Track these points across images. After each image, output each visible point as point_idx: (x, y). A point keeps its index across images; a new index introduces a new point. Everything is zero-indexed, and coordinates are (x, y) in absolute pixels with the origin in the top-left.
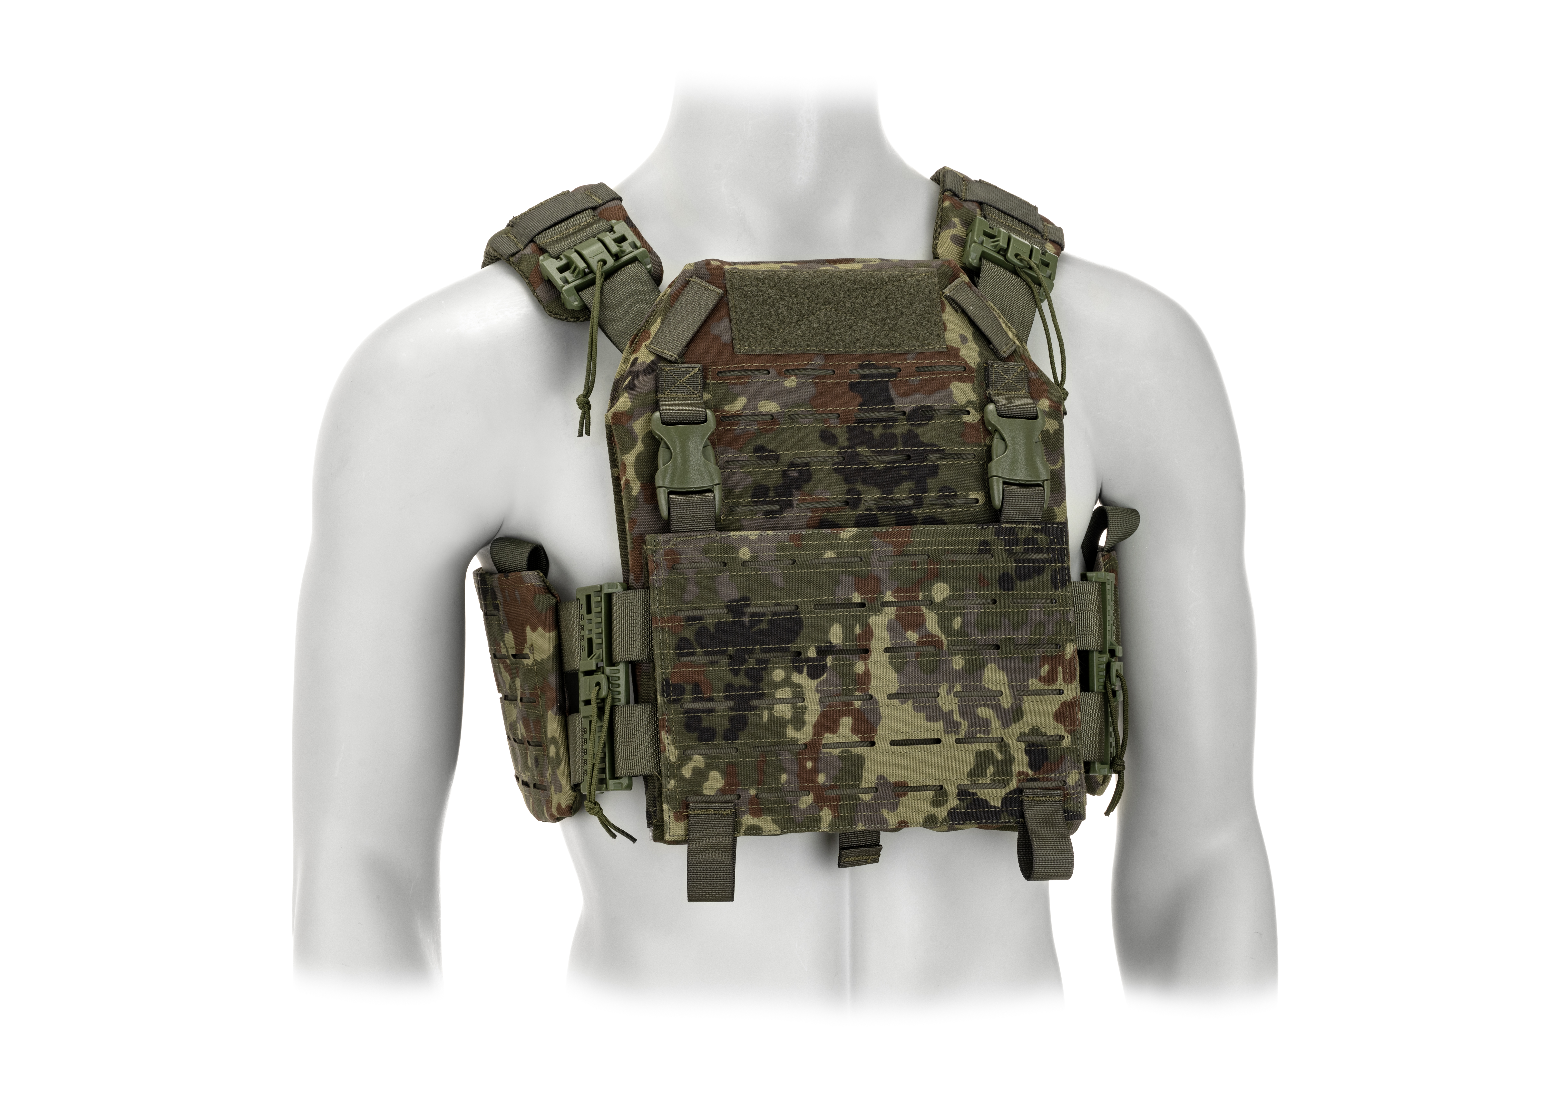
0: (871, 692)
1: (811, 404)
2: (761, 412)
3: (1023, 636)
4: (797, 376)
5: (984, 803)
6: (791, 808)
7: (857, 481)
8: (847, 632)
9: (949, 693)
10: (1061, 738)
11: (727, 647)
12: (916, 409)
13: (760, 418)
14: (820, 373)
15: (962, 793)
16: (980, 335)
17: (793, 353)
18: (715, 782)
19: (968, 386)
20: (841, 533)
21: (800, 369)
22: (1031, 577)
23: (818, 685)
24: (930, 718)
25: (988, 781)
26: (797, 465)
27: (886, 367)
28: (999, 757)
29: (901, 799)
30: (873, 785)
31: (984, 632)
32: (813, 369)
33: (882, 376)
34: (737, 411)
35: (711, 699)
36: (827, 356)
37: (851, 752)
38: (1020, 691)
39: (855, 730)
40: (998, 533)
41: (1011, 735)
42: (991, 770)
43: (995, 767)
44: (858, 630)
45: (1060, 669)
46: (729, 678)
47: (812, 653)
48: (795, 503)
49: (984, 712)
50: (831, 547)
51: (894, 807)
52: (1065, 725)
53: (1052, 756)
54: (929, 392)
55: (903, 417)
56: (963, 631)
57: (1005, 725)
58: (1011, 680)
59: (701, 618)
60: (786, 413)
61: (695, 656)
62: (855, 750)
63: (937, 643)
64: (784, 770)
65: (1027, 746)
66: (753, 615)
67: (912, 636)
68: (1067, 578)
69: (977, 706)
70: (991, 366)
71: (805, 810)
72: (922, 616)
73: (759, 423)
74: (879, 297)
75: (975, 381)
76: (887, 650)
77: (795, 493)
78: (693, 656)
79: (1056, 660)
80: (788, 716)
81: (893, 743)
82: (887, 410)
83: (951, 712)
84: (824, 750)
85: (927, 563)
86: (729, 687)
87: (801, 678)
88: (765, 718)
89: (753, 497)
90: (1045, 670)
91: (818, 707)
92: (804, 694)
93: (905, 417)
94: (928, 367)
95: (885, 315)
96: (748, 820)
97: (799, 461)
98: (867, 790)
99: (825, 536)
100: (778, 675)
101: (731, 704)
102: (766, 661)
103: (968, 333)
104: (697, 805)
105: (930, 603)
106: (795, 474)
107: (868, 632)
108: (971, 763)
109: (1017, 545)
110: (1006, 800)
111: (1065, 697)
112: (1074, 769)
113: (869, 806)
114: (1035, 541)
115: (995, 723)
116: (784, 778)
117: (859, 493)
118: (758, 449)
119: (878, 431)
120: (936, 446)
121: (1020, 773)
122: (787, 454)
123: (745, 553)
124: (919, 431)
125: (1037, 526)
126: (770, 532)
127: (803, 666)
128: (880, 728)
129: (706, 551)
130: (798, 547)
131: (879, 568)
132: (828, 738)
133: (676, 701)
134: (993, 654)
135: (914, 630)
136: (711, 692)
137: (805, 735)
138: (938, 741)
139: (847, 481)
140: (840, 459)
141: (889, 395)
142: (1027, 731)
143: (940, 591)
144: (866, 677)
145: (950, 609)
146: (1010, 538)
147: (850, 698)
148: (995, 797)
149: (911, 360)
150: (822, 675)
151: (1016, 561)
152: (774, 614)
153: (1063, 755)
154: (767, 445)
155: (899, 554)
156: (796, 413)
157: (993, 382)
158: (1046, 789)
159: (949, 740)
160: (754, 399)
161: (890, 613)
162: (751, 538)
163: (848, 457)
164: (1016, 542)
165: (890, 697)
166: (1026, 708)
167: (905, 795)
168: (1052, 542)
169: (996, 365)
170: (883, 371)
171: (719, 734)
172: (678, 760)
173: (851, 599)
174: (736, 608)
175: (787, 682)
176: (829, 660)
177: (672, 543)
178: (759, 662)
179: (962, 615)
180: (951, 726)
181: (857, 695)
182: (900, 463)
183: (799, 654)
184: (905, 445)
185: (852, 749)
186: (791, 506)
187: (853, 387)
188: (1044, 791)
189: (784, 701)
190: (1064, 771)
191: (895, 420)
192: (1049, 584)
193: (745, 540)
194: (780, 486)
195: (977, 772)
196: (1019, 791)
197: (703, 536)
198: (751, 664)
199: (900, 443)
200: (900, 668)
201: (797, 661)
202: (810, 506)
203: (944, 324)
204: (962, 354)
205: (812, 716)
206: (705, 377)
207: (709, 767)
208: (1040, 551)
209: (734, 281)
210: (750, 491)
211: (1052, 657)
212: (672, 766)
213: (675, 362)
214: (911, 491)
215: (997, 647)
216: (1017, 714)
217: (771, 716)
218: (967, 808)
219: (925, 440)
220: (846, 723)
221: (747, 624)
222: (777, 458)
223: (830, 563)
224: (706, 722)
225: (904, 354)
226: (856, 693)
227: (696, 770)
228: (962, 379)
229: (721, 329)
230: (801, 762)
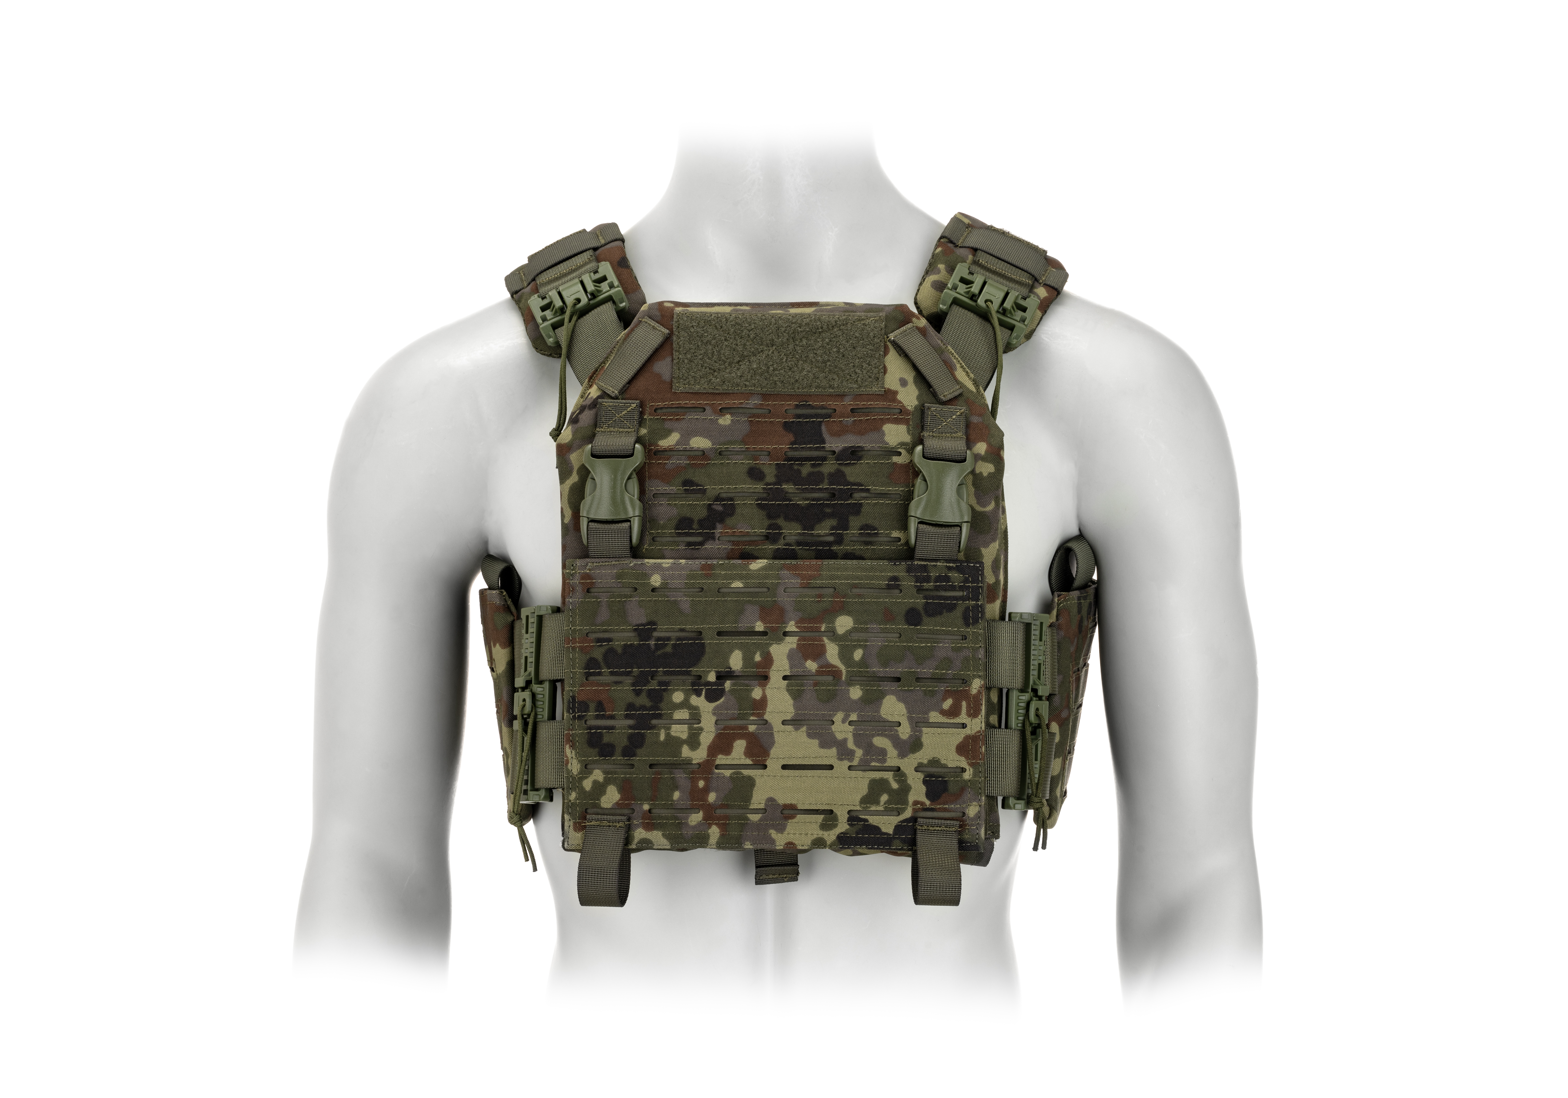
0: (766, 717)
1: (743, 442)
2: (693, 448)
3: (926, 670)
4: (731, 414)
5: (876, 829)
6: (681, 825)
7: (779, 516)
8: (747, 659)
9: (843, 721)
10: (963, 770)
11: (632, 668)
12: (845, 449)
13: (692, 453)
14: (755, 411)
15: (853, 818)
16: (921, 379)
17: (731, 392)
18: (611, 797)
19: (903, 428)
20: (751, 564)
21: (735, 408)
22: (941, 613)
23: (715, 709)
24: (823, 745)
25: (881, 808)
26: (723, 500)
27: (823, 407)
28: (895, 786)
29: (790, 821)
30: (762, 806)
31: (885, 664)
32: (748, 408)
33: (817, 416)
34: (670, 446)
35: (612, 717)
36: (765, 396)
37: (742, 774)
38: (919, 723)
39: (748, 753)
40: (909, 570)
41: (908, 765)
42: (884, 798)
43: (890, 795)
44: (758, 658)
45: (964, 704)
46: (631, 698)
47: (712, 677)
48: (717, 535)
49: (880, 742)
50: (740, 578)
51: (781, 829)
52: (967, 758)
53: (952, 788)
54: (861, 433)
55: (832, 456)
56: (863, 662)
57: (902, 755)
58: (910, 711)
59: (609, 640)
60: (717, 450)
61: (602, 675)
62: (746, 772)
63: (835, 673)
64: (676, 788)
65: (926, 776)
66: (659, 639)
67: (812, 666)
68: (980, 616)
69: (873, 736)
70: (928, 409)
71: (694, 827)
72: (823, 646)
73: (690, 458)
74: (823, 340)
75: (911, 423)
76: (785, 678)
77: (718, 526)
78: (600, 675)
79: (959, 695)
80: (684, 736)
81: (785, 767)
82: (817, 449)
83: (845, 740)
84: (717, 771)
85: (833, 597)
86: (630, 706)
87: (698, 701)
88: (662, 737)
89: (677, 528)
90: (947, 704)
91: (713, 729)
92: (700, 716)
93: (834, 456)
94: (863, 408)
95: (826, 358)
96: (640, 834)
97: (724, 495)
98: (756, 811)
99: (735, 567)
100: (678, 697)
101: (631, 722)
102: (667, 684)
103: (910, 376)
104: (594, 816)
105: (833, 635)
106: (720, 508)
107: (768, 660)
108: (864, 790)
109: (928, 582)
110: (898, 828)
111: (968, 731)
112: (974, 800)
113: (758, 826)
114: (947, 579)
115: (892, 752)
116: (676, 795)
117: (780, 528)
118: (687, 483)
119: (806, 470)
120: (862, 486)
121: (916, 803)
122: (713, 489)
123: (656, 580)
124: (847, 470)
125: (951, 565)
126: (683, 561)
127: (702, 690)
128: (773, 752)
129: (619, 576)
130: (707, 576)
131: (785, 599)
132: (721, 759)
133: (580, 718)
134: (894, 686)
135: (814, 660)
136: (613, 711)
137: (699, 755)
138: (831, 767)
139: (769, 517)
140: (765, 495)
141: (821, 435)
142: (925, 762)
143: (844, 623)
144: (762, 703)
145: (851, 641)
146: (921, 575)
147: (745, 722)
148: (887, 824)
149: (848, 402)
150: (719, 699)
151: (925, 598)
152: (679, 639)
153: (963, 787)
154: (696, 479)
155: (807, 586)
156: (727, 450)
157: (928, 424)
158: (942, 819)
159: (842, 767)
160: (687, 436)
161: (791, 642)
162: (664, 565)
163: (774, 493)
164: (927, 579)
165: (784, 722)
166: (925, 739)
167: (792, 817)
168: (966, 580)
169: (935, 408)
170: (819, 411)
171: (619, 750)
172: (580, 773)
173: (754, 627)
174: (644, 631)
175: (685, 704)
176: (728, 684)
177: (588, 567)
178: (660, 683)
179: (865, 647)
180: (845, 753)
181: (753, 720)
182: (824, 500)
183: (700, 677)
184: (831, 484)
185: (743, 771)
186: (713, 538)
187: (787, 426)
188: (940, 821)
189: (680, 722)
190: (964, 803)
191: (824, 459)
192: (960, 621)
193: (658, 568)
194: (705, 519)
195: (870, 798)
196: (914, 819)
197: (617, 563)
198: (653, 685)
199: (826, 481)
200: (796, 695)
201: (697, 685)
202: (733, 539)
203: (885, 367)
204: (899, 397)
205: (707, 738)
206: (642, 414)
207: (607, 782)
208: (953, 588)
209: (681, 322)
210: (674, 523)
211: (957, 692)
212: (574, 778)
213: (616, 398)
214: (832, 528)
215: (898, 680)
216: (915, 745)
217: (668, 735)
218: (857, 833)
219: (851, 479)
220: (740, 746)
221: (653, 647)
222: (704, 491)
223: (737, 593)
224: (606, 739)
225: (842, 396)
226: (752, 718)
227: (595, 782)
228: (897, 421)
229: (663, 367)
230: (694, 781)
